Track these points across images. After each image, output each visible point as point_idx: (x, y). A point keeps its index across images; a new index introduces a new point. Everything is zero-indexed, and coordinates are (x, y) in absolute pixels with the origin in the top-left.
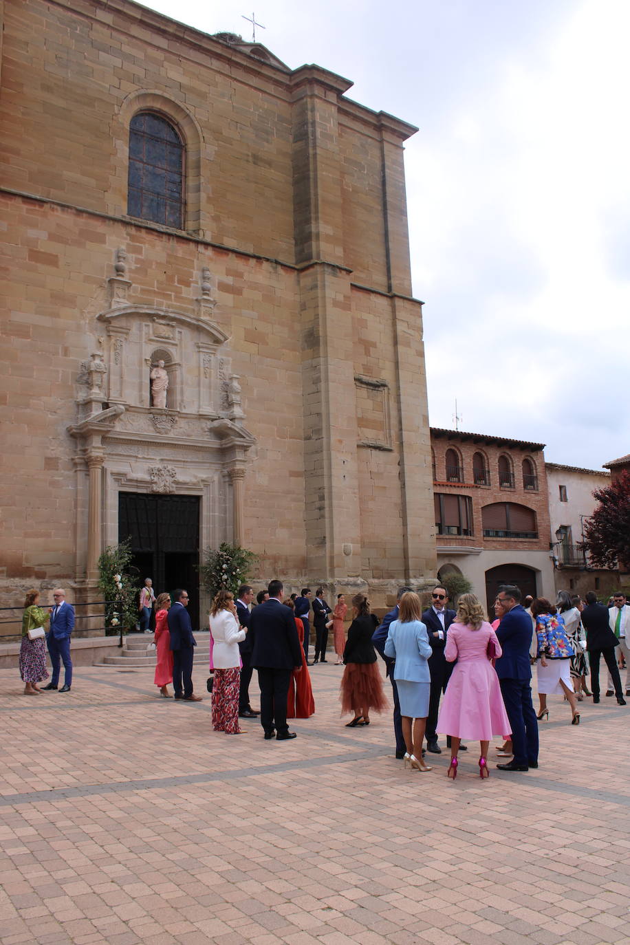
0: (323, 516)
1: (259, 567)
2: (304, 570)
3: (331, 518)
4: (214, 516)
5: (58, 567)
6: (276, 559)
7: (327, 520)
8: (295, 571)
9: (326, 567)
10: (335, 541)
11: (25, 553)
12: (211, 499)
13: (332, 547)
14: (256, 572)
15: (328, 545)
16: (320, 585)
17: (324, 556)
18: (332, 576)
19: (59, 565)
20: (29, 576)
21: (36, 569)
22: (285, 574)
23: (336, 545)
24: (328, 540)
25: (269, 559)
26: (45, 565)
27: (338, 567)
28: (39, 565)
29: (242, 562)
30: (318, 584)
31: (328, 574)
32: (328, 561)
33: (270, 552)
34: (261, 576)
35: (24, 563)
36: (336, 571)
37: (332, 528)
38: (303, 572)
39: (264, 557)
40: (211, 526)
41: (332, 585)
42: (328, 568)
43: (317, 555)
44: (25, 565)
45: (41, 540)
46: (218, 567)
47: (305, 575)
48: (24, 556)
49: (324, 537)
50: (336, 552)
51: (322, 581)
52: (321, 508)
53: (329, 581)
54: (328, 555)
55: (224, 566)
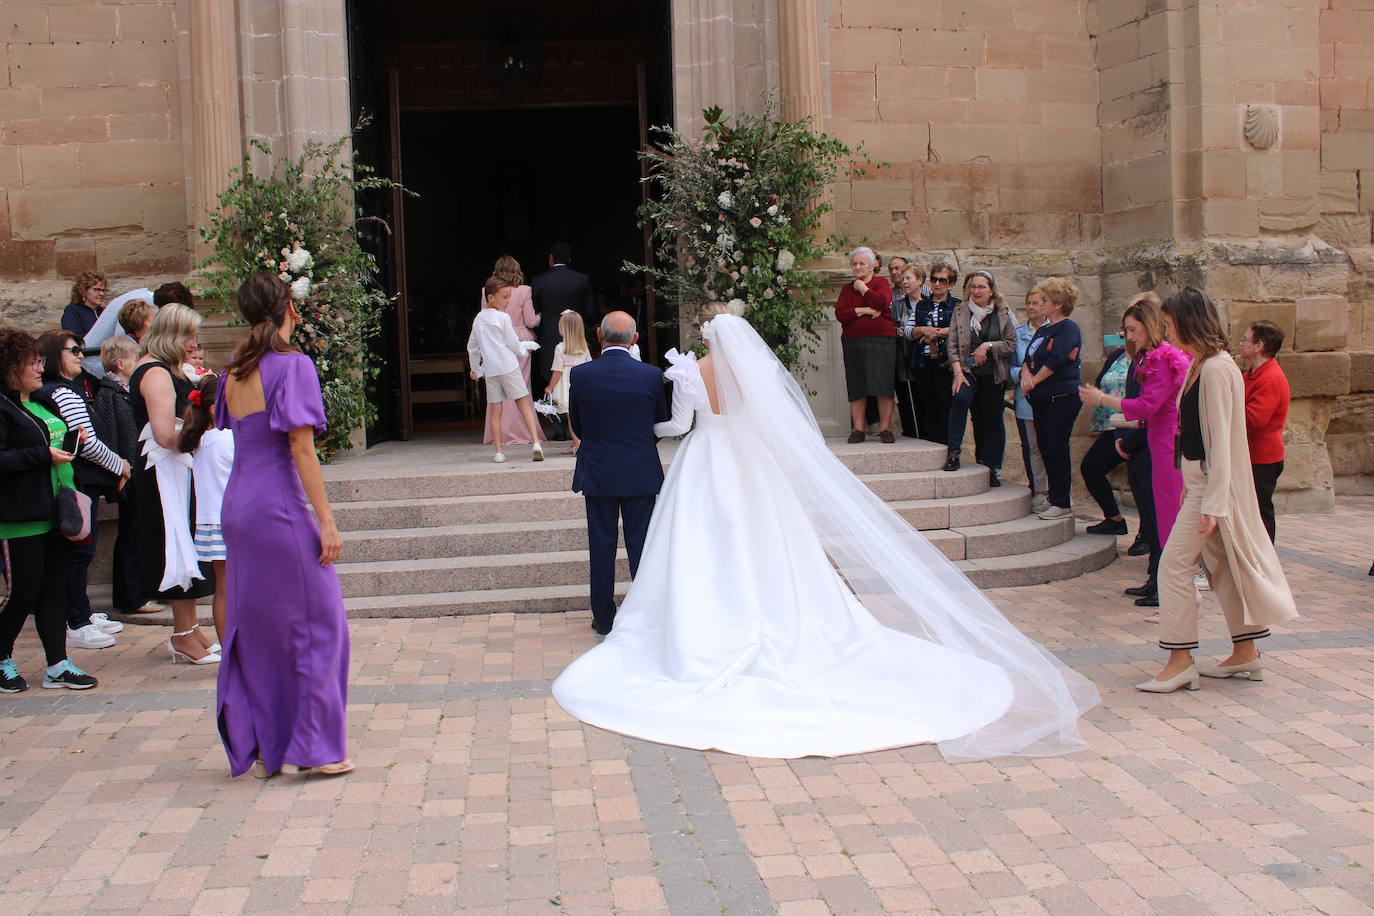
1: (907, 207)
2: (1087, 217)
4: (712, 27)
5: (139, 237)
6: (974, 179)
7: (1173, 19)
8: (1055, 221)
9: (1168, 200)
10: (1206, 92)
11: (16, 197)
13: (1195, 119)
14: (894, 225)
15: (1177, 112)
16: (1146, 265)
17: (1165, 153)
18: (1193, 229)
19: (138, 228)
20: (39, 272)
21: (62, 245)
22: (1010, 232)
25: (948, 178)
26: (93, 231)
27: (1219, 194)
28: (68, 234)
29: (796, 180)
30: (1138, 265)
31: (1176, 222)
32: (1178, 174)
33: (950, 152)
34: (916, 239)
35: (15, 229)
36: (1209, 211)
37: (1191, 46)
38: (1086, 225)
39: (929, 169)
40: (705, 63)
42: (1178, 201)
43: (1138, 157)
44: (21, 234)
45: (68, 151)
46: (700, 205)
47: (1094, 236)
48: (14, 210)
49: (1165, 84)
51: (1153, 253)
53: (1180, 249)
54: (1177, 151)
55: (725, 199)
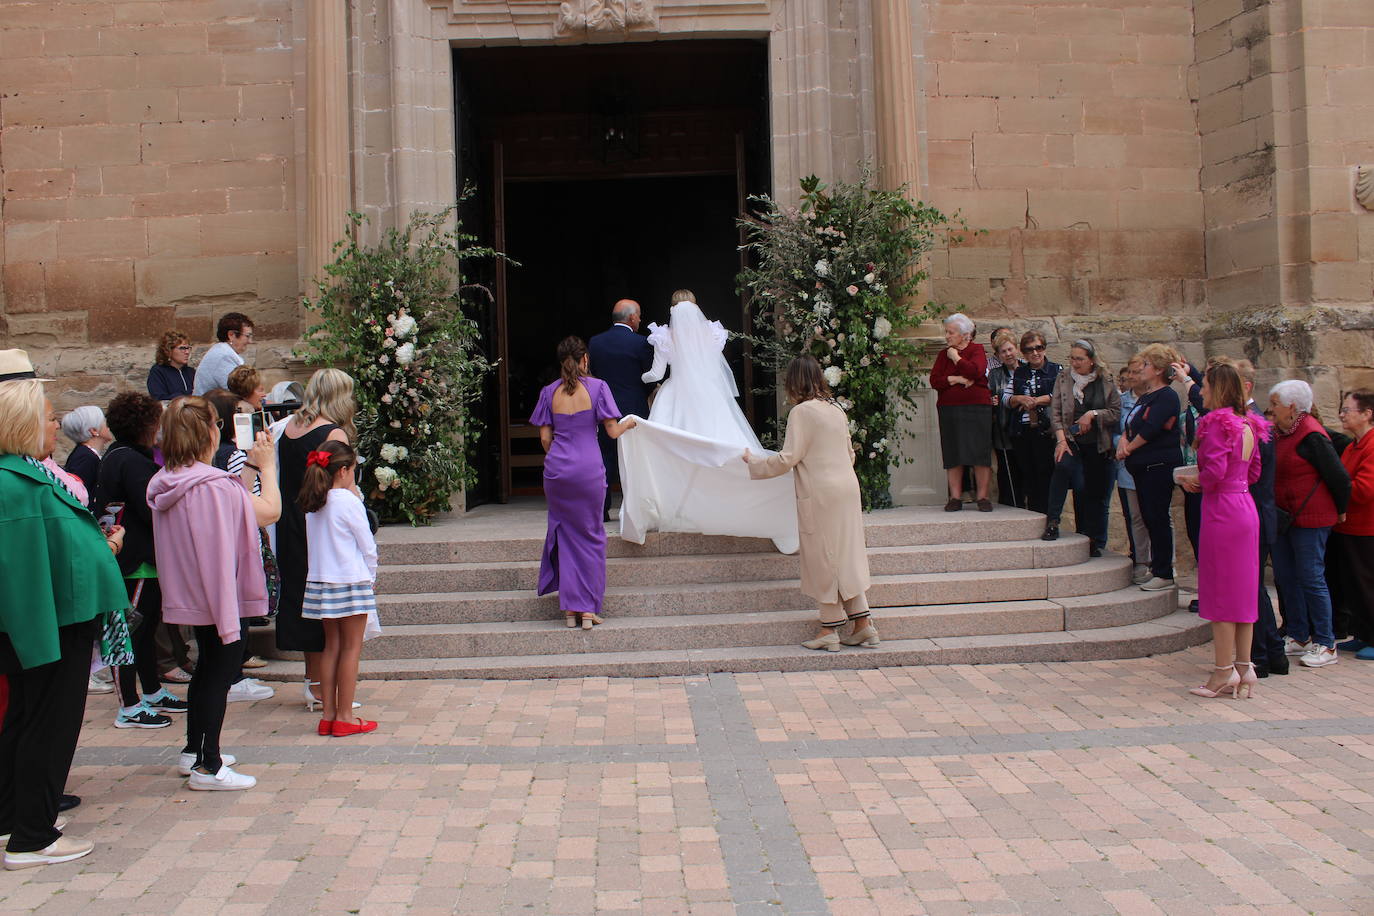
0: (1261, 68)
1: (1006, 275)
2: (1190, 283)
3: (1297, 67)
4: (810, 98)
5: (253, 303)
6: (1073, 245)
7: (1278, 81)
8: (1156, 287)
9: (1275, 265)
10: (1314, 154)
11: (142, 265)
12: (799, 37)
13: (1302, 182)
14: (992, 292)
15: (1283, 176)
16: (1252, 331)
17: (1270, 219)
18: (1303, 292)
19: (253, 295)
21: (182, 311)
22: (1110, 299)
23: (1317, 170)
24: (1281, 158)
25: (1047, 244)
26: (211, 298)
27: (1328, 258)
28: (187, 300)
29: (893, 248)
30: (1243, 330)
31: (1284, 288)
32: (1283, 237)
33: (1050, 219)
34: (1014, 306)
35: (140, 295)
36: (1319, 275)
37: (1299, 107)
38: (1190, 291)
39: (1026, 236)
40: (803, 133)
41: (1299, 329)
42: (1285, 265)
43: (1241, 222)
44: (145, 301)
45: (190, 222)
46: (797, 273)
47: (1197, 302)
48: (139, 278)
49: (1269, 148)
50: (1317, 200)
51: (1259, 319)
52: (1255, 38)
53: (1289, 314)
54: (1283, 213)
55: (822, 267)
